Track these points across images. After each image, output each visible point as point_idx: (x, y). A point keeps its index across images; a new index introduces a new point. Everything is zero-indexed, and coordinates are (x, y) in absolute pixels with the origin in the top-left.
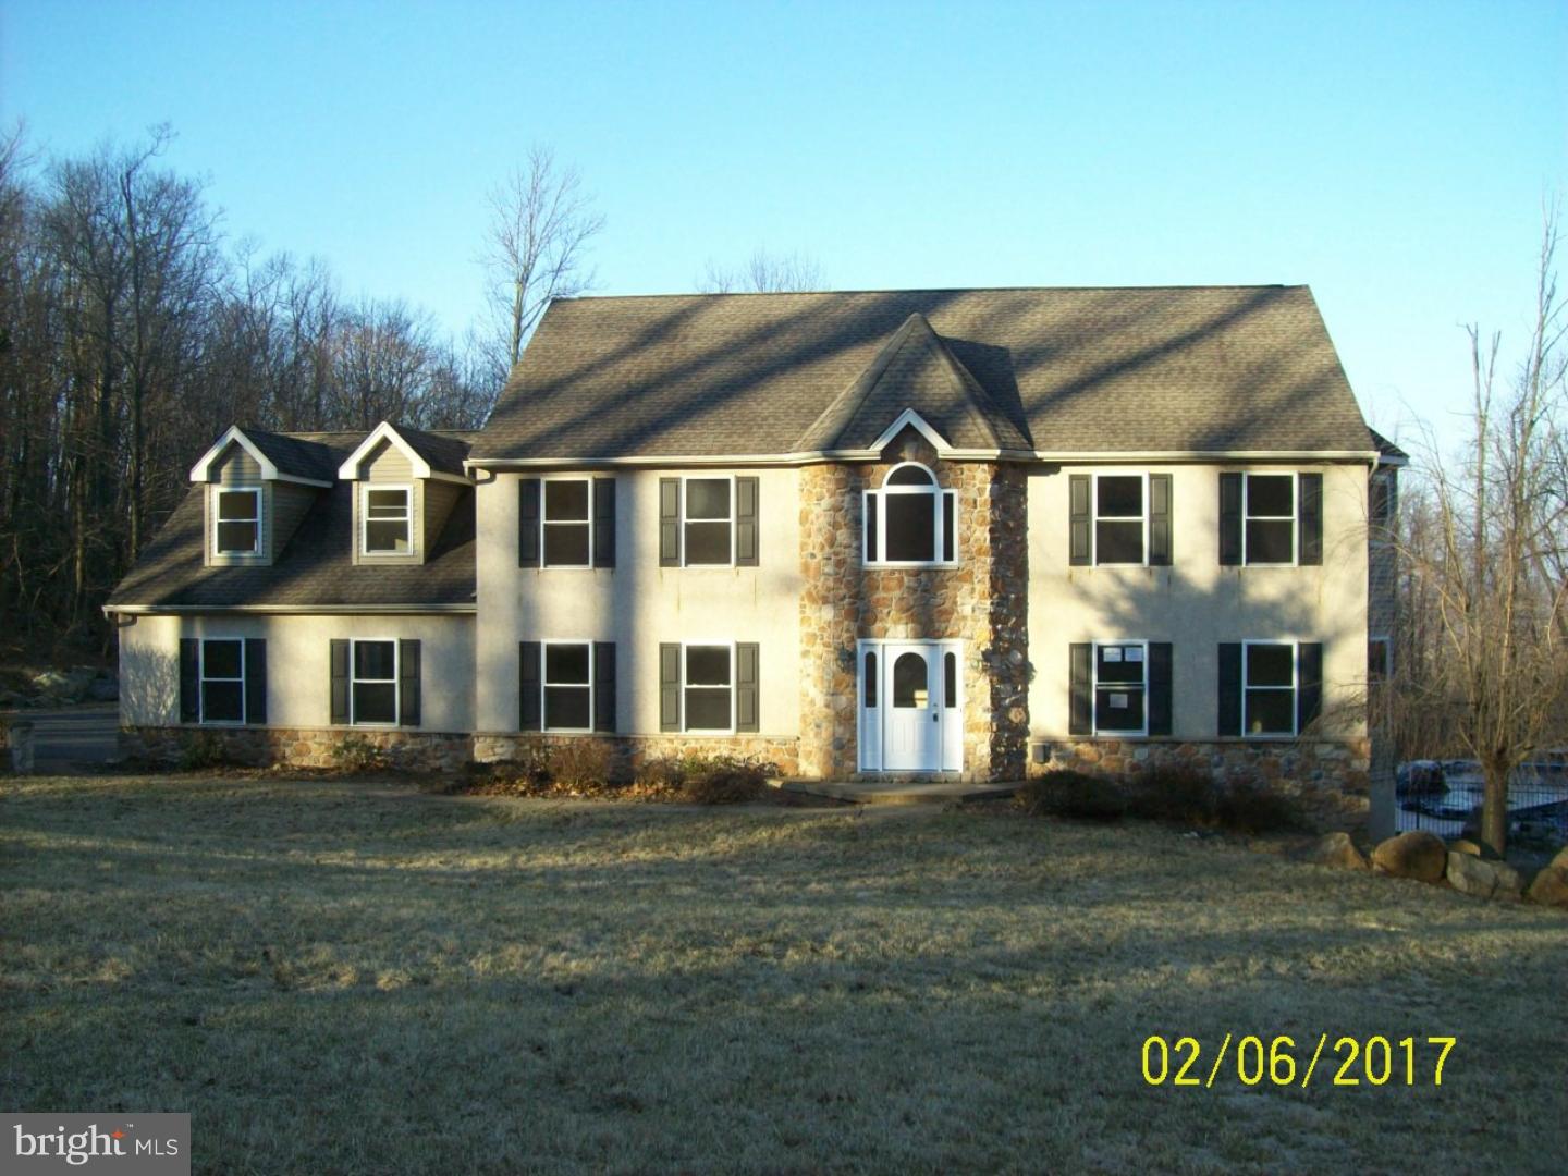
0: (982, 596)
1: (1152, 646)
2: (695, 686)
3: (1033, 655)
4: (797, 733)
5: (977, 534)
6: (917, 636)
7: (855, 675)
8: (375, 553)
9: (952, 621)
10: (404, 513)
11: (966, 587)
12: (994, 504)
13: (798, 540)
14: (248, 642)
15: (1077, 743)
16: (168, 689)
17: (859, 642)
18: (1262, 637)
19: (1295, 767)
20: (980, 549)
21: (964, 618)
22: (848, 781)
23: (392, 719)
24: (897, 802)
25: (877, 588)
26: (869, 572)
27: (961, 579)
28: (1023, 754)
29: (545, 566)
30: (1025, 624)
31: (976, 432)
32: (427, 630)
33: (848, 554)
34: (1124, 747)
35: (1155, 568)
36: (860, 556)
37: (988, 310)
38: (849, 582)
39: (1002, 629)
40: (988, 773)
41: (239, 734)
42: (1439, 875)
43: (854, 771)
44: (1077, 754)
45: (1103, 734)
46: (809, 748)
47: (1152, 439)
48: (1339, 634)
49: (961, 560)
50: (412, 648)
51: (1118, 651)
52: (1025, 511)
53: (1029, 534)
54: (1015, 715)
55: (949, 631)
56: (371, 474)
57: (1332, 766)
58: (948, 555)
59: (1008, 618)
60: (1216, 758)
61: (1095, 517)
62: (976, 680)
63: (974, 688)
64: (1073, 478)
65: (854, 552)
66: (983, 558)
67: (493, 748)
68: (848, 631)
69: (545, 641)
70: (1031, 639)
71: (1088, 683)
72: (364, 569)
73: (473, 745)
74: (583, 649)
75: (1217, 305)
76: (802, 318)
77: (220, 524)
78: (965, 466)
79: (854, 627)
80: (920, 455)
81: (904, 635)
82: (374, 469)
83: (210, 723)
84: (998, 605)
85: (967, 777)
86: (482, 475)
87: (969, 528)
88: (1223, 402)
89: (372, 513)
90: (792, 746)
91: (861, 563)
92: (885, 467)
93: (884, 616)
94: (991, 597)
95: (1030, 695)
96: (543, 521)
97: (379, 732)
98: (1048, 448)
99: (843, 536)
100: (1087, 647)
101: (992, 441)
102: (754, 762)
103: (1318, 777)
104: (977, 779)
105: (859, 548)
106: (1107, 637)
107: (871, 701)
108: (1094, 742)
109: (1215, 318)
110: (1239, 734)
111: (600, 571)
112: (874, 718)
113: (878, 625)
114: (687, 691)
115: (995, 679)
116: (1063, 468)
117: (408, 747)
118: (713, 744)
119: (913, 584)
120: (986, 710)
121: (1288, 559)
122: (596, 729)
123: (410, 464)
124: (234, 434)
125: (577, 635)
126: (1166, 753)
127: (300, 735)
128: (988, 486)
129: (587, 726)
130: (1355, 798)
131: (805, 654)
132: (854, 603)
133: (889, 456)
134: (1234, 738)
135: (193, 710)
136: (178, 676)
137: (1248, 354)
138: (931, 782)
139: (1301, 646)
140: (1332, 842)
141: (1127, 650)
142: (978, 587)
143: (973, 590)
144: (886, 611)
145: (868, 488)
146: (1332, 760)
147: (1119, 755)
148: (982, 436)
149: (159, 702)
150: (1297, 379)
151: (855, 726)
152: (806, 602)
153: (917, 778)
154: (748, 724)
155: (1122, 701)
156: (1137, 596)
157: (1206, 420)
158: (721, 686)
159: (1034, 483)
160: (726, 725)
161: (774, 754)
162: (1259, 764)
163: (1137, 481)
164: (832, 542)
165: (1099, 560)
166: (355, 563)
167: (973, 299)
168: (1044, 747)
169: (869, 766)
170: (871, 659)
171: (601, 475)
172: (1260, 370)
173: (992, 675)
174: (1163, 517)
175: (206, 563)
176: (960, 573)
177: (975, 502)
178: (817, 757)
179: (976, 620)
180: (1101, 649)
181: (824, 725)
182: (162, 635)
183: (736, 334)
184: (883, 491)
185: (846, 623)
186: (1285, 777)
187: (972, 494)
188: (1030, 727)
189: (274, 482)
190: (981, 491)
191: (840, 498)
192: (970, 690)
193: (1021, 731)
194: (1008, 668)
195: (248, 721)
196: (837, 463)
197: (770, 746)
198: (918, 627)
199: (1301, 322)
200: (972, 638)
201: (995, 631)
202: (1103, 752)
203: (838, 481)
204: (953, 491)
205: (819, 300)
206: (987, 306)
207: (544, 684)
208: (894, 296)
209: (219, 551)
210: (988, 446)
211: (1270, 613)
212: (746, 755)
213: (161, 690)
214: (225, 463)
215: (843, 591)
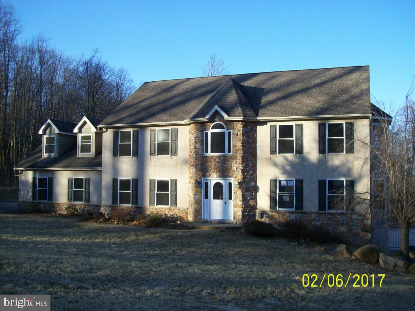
0: (239, 164)
1: (296, 180)
2: (159, 192)
3: (259, 184)
4: (187, 207)
5: (238, 144)
6: (219, 177)
7: (201, 189)
8: (83, 154)
9: (230, 172)
10: (90, 142)
11: (235, 161)
12: (243, 134)
13: (189, 147)
14: (48, 178)
15: (272, 212)
16: (30, 191)
17: (202, 179)
18: (333, 178)
19: (344, 222)
20: (239, 149)
21: (234, 171)
22: (199, 222)
23: (82, 201)
24: (206, 229)
25: (208, 162)
26: (206, 157)
27: (233, 159)
28: (255, 216)
29: (120, 156)
30: (256, 173)
31: (237, 112)
32: (92, 175)
33: (200, 151)
34: (287, 214)
35: (297, 155)
36: (203, 152)
37: (265, 78)
38: (199, 160)
39: (246, 175)
40: (241, 221)
41: (46, 204)
42: (376, 261)
43: (201, 219)
44: (272, 216)
45: (281, 209)
46: (190, 212)
47: (296, 113)
48: (360, 177)
49: (233, 152)
50: (88, 180)
51: (285, 182)
52: (256, 137)
53: (257, 144)
54: (251, 203)
55: (229, 176)
56: (82, 131)
57: (357, 222)
58: (229, 151)
59: (248, 172)
60: (318, 218)
61: (278, 139)
62: (237, 191)
63: (237, 193)
64: (271, 126)
65: (201, 150)
66: (240, 152)
67: (105, 210)
68: (199, 175)
69: (120, 178)
70: (258, 178)
71: (276, 193)
72: (79, 158)
73: (100, 208)
74: (129, 181)
75: (336, 73)
76: (210, 83)
77: (46, 146)
78: (234, 123)
79: (201, 174)
80: (221, 120)
81: (216, 176)
82: (83, 130)
83: (39, 201)
84: (245, 167)
85: (234, 222)
86: (104, 130)
87: (235, 142)
88: (325, 101)
89: (82, 142)
90: (186, 211)
91: (203, 154)
92: (210, 124)
93: (210, 170)
94: (242, 164)
95: (257, 196)
96: (119, 143)
97: (80, 204)
98: (262, 116)
99: (198, 145)
100: (275, 181)
101: (241, 114)
102: (175, 216)
103: (353, 226)
104: (237, 223)
105: (203, 149)
106: (282, 178)
107: (206, 197)
108: (278, 212)
109: (334, 77)
110: (326, 210)
111: (134, 157)
112: (207, 203)
113: (208, 173)
114: (157, 193)
115: (244, 191)
116: (268, 123)
117: (87, 209)
118: (163, 210)
119: (219, 160)
120: (240, 201)
121: (342, 151)
122: (132, 205)
123: (91, 128)
124: (49, 121)
125: (128, 177)
126: (301, 216)
127: (60, 205)
128: (241, 129)
129: (130, 204)
130: (366, 233)
131: (190, 182)
132: (201, 166)
133: (211, 120)
134: (324, 212)
135: (35, 197)
136: (32, 188)
137: (340, 86)
138: (223, 223)
139: (346, 181)
140: (339, 248)
141: (288, 182)
142: (238, 161)
143: (236, 162)
144: (210, 169)
145: (206, 130)
146: (357, 220)
147: (286, 217)
148: (239, 113)
149: (28, 195)
150: (353, 93)
151: (201, 205)
152: (190, 167)
153: (220, 222)
154: (174, 204)
155: (287, 199)
156: (292, 164)
157: (316, 106)
158: (166, 192)
159: (259, 128)
160: (168, 205)
161: (181, 213)
162: (332, 221)
163: (292, 126)
164: (195, 147)
165: (279, 153)
166: (78, 156)
167: (262, 75)
168: (261, 213)
169: (206, 218)
170: (206, 184)
171: (135, 129)
172: (342, 91)
173: (242, 190)
174: (300, 138)
175: (42, 157)
176: (232, 157)
177: (237, 134)
178: (192, 215)
179: (237, 172)
180: (280, 182)
181: (193, 204)
182: (29, 176)
183: (189, 89)
184: (210, 131)
185: (199, 173)
186: (341, 225)
187: (236, 132)
188: (258, 207)
189: (58, 134)
190: (239, 130)
191: (197, 134)
192: (236, 194)
193: (255, 207)
194: (249, 188)
195: (48, 201)
196: (197, 123)
197: (180, 211)
198: (220, 174)
199: (362, 76)
200: (236, 178)
201: (243, 175)
202: (281, 215)
203: (197, 128)
204: (231, 131)
205: (217, 78)
206: (264, 77)
207: (119, 191)
208: (239, 76)
209: (46, 153)
210: (240, 116)
211: (335, 170)
212: (173, 214)
213: (28, 192)
214: (47, 129)
215: (198, 163)
